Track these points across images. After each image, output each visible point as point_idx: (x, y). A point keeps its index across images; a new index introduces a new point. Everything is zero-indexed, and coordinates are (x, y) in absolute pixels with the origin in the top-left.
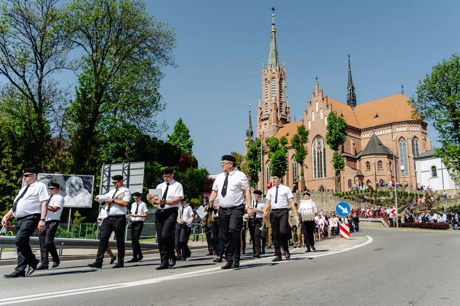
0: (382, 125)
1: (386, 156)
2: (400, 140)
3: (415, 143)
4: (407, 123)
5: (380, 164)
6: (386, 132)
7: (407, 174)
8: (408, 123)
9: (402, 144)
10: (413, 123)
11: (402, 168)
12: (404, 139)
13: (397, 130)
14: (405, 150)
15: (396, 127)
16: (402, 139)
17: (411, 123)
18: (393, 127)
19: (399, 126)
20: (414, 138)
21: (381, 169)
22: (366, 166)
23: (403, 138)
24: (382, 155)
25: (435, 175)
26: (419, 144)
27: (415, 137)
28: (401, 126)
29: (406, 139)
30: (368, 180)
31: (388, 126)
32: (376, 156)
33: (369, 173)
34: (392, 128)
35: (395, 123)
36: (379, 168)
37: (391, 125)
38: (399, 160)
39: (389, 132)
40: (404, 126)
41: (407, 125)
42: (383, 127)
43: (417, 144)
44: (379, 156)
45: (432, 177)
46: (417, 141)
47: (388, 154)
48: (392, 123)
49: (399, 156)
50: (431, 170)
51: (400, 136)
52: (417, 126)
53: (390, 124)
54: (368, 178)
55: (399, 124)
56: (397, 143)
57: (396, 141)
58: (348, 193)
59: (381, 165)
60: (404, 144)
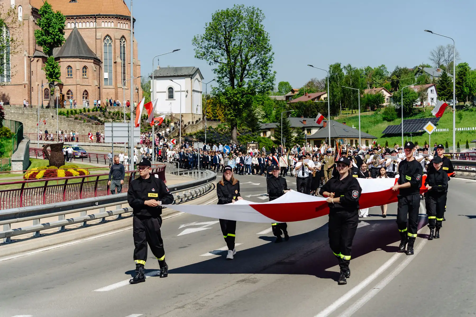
0: (83, 16)
1: (92, 61)
2: (105, 39)
3: (122, 45)
4: (115, 18)
5: (84, 70)
6: (88, 26)
7: (111, 84)
8: (117, 18)
9: (108, 45)
10: (122, 19)
11: (106, 75)
12: (111, 39)
13: (103, 26)
14: (110, 53)
15: (102, 21)
16: (108, 38)
17: (120, 18)
18: (97, 21)
19: (105, 21)
20: (121, 38)
21: (85, 77)
22: (67, 72)
23: (109, 36)
24: (89, 59)
25: (171, 96)
26: (127, 46)
27: (123, 37)
28: (108, 21)
29: (113, 39)
30: (69, 91)
31: (92, 18)
32: (81, 60)
33: (70, 81)
34: (95, 21)
35: (101, 15)
36: (83, 75)
37: (95, 17)
38: (103, 65)
39: (92, 26)
40: (111, 21)
41: (115, 21)
42: (84, 18)
43: (124, 47)
44: (84, 60)
45: (168, 99)
46: (124, 42)
47: (95, 58)
48: (97, 15)
49: (103, 61)
50: (167, 91)
51: (106, 35)
52: (126, 22)
53: (94, 15)
54: (69, 88)
55: (106, 17)
56: (101, 42)
57: (101, 40)
58: (74, 112)
59: (86, 72)
60: (110, 45)
